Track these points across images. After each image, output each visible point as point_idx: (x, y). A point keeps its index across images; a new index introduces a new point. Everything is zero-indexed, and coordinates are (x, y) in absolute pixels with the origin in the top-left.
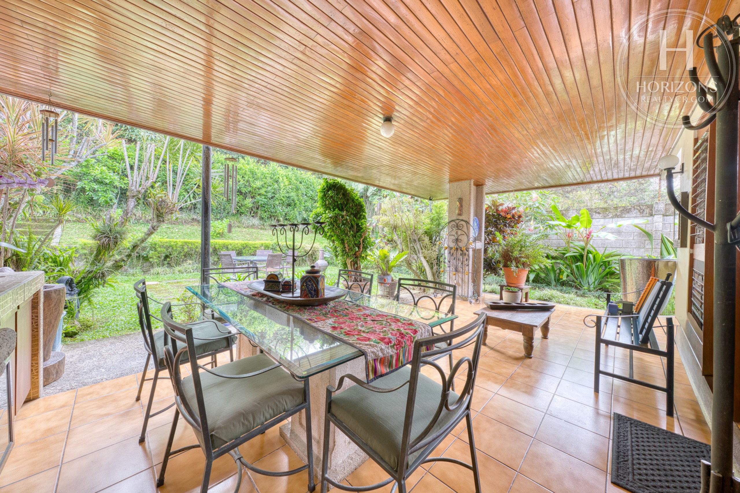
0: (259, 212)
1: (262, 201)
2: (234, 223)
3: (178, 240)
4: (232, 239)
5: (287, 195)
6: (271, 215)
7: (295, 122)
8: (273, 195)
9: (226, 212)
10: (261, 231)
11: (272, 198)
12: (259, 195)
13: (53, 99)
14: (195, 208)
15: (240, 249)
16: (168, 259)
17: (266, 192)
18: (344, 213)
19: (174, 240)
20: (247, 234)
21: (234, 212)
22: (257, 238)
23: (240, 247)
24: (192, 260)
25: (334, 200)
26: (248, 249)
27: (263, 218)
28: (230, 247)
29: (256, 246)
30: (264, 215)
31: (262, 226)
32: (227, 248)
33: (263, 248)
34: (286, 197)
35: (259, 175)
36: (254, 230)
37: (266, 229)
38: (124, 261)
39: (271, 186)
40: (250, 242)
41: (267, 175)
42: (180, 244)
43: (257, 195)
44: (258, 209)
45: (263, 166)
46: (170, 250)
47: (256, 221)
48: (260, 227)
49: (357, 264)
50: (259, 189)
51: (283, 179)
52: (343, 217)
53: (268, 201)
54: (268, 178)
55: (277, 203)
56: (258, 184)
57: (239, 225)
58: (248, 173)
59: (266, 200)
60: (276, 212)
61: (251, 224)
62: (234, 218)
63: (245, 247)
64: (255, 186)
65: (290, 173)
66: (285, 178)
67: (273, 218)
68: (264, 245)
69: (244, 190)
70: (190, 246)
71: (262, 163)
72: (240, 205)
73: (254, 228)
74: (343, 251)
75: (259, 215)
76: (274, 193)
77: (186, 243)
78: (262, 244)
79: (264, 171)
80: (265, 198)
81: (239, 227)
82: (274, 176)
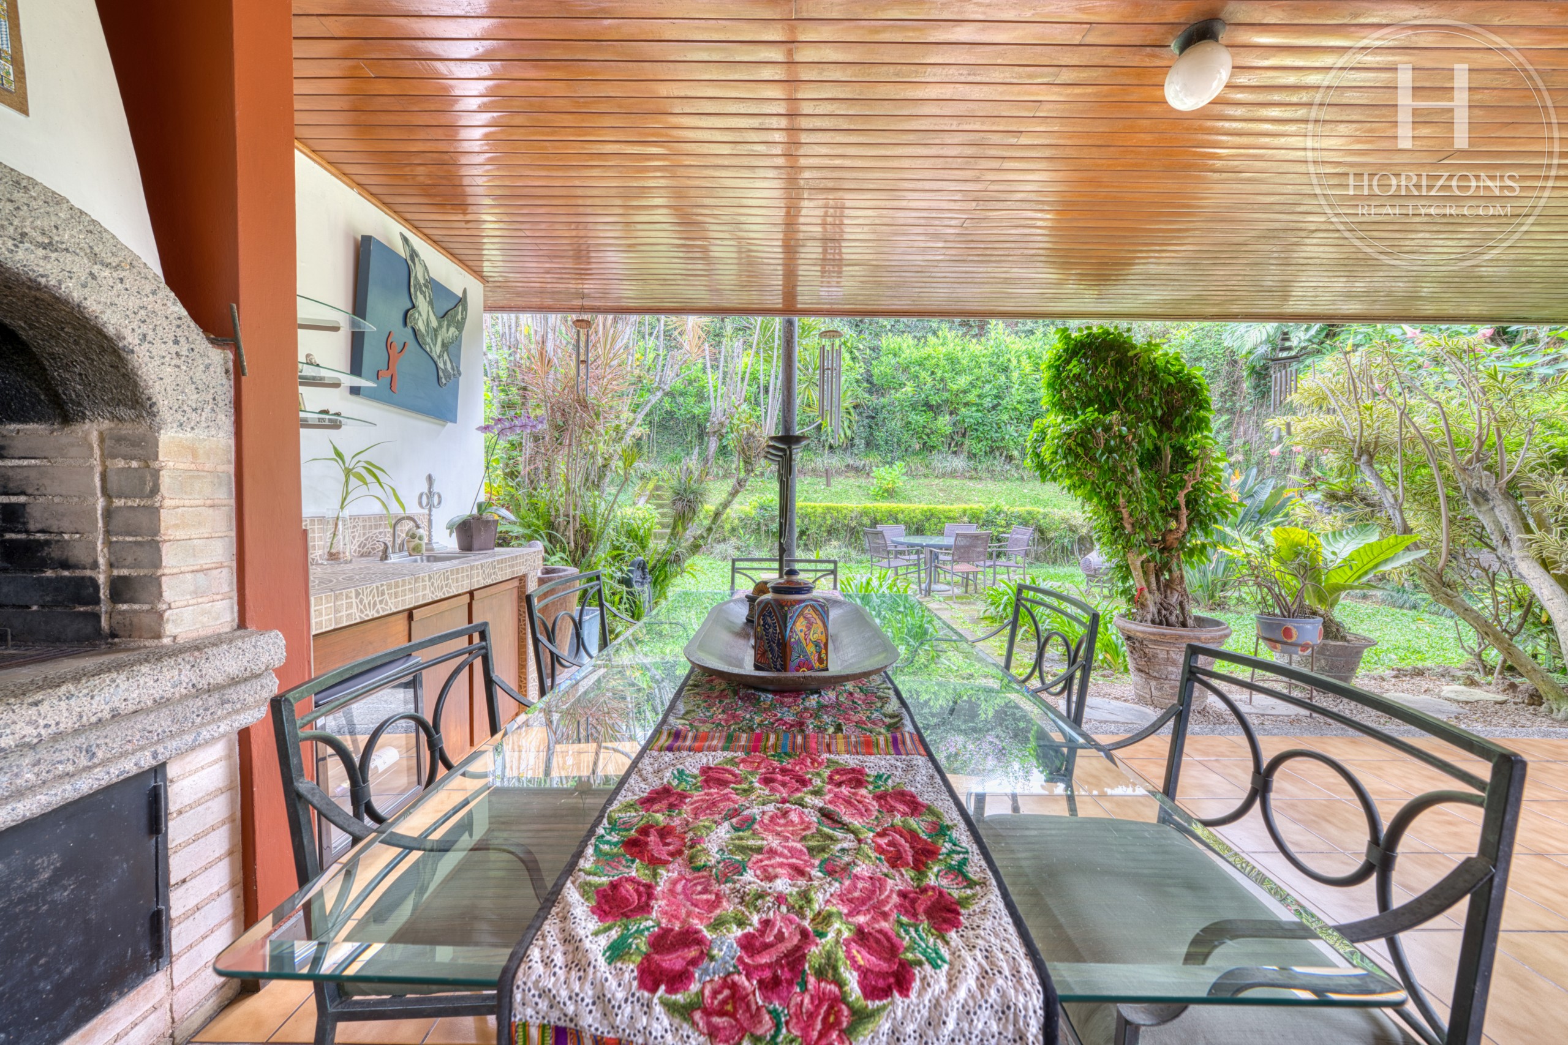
0: (967, 442)
1: (971, 417)
2: (916, 469)
3: (817, 505)
4: (910, 501)
5: (1029, 397)
6: (991, 447)
7: (909, 195)
8: (995, 402)
9: (903, 448)
10: (971, 484)
11: (994, 408)
12: (966, 404)
13: (587, 303)
14: (852, 445)
15: (920, 520)
16: (804, 538)
17: (979, 396)
18: (1114, 416)
19: (812, 504)
20: (941, 490)
21: (917, 447)
22: (958, 499)
23: (920, 517)
24: (839, 540)
25: (1086, 383)
26: (936, 521)
27: (975, 455)
28: (900, 516)
29: (951, 514)
30: (978, 448)
31: (973, 473)
32: (896, 519)
33: (966, 519)
34: (1028, 401)
35: (964, 362)
36: (955, 482)
37: (980, 479)
38: (703, 537)
39: (989, 382)
40: (940, 507)
41: (982, 359)
42: (820, 510)
43: (960, 406)
44: (964, 435)
45: (974, 341)
46: (806, 521)
47: (959, 463)
48: (967, 475)
49: (1170, 571)
50: (965, 392)
51: (1019, 361)
52: (1107, 429)
53: (985, 416)
54: (983, 365)
55: (1005, 417)
56: (963, 381)
57: (927, 472)
58: (943, 362)
59: (980, 414)
60: (1003, 439)
61: (949, 469)
62: (917, 460)
63: (930, 516)
64: (955, 387)
65: (1038, 345)
66: (1024, 358)
67: (998, 454)
68: (968, 512)
69: (934, 400)
70: (835, 514)
71: (974, 336)
72: (927, 431)
73: (956, 477)
74: (1115, 529)
75: (966, 448)
76: (997, 397)
77: (828, 509)
78: (965, 512)
79: (977, 352)
80: (977, 411)
81: (926, 476)
82: (998, 358)
